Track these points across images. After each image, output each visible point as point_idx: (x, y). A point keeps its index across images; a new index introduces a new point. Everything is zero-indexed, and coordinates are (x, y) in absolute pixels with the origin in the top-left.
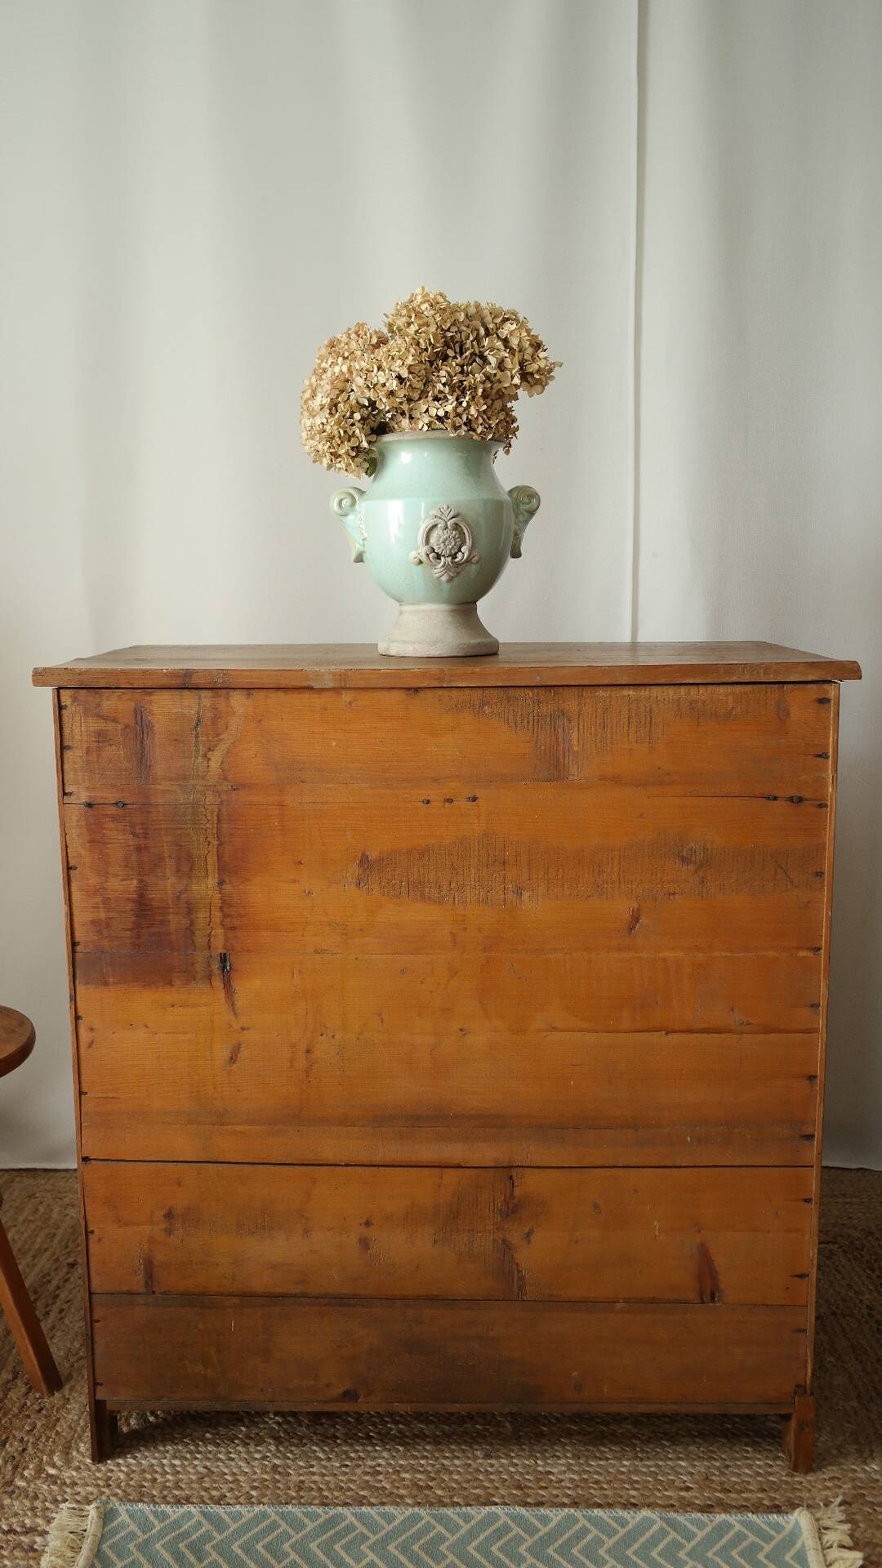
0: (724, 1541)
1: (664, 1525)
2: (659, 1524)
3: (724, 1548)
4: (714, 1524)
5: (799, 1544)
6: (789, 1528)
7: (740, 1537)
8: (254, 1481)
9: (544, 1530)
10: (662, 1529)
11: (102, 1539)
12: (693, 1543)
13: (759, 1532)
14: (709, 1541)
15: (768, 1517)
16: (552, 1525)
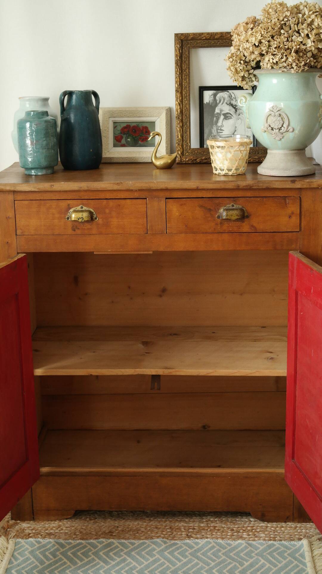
0: (271, 550)
1: (247, 545)
2: (245, 544)
3: (271, 552)
4: (268, 544)
5: (302, 550)
6: (298, 545)
7: (278, 549)
9: (196, 547)
10: (246, 546)
11: (15, 550)
12: (258, 551)
13: (286, 547)
14: (265, 550)
15: (291, 543)
16: (200, 545)
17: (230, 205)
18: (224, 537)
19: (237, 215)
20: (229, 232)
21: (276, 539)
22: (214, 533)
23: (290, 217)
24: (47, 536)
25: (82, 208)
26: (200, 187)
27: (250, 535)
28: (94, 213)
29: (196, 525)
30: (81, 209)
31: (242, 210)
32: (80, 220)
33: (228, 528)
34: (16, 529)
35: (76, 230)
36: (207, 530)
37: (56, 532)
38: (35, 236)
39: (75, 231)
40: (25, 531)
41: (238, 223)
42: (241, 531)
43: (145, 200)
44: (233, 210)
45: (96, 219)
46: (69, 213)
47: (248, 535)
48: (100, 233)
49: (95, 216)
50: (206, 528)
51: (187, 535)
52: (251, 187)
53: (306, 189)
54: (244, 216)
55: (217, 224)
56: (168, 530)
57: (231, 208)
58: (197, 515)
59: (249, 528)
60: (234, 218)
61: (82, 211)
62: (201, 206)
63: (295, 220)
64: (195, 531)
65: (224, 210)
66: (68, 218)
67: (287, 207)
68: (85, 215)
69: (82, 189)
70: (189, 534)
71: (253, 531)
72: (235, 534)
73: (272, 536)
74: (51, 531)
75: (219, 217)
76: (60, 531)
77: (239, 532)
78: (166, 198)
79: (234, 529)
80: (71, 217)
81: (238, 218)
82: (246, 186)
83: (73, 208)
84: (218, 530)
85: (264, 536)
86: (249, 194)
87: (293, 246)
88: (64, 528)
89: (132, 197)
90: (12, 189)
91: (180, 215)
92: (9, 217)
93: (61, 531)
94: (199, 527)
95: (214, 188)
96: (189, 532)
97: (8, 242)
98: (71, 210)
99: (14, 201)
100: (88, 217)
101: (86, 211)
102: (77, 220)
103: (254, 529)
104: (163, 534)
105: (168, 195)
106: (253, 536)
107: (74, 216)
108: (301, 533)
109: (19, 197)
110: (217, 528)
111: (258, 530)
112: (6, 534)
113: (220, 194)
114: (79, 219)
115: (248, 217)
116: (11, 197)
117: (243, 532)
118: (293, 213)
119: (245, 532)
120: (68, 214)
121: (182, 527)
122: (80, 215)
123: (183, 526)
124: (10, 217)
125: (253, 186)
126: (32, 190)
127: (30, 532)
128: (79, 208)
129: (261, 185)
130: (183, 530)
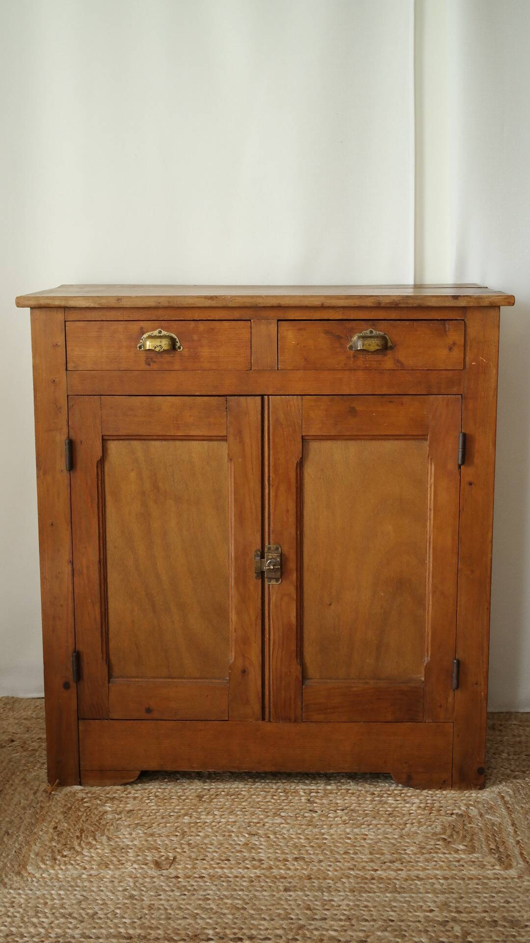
8: (118, 904)
17: (368, 331)
18: (361, 802)
19: (378, 345)
20: (366, 369)
21: (435, 805)
22: (346, 798)
23: (450, 349)
24: (109, 801)
25: (160, 332)
26: (326, 305)
27: (397, 800)
28: (177, 340)
29: (319, 788)
30: (159, 335)
31: (384, 338)
32: (157, 349)
33: (367, 792)
34: (63, 792)
35: (152, 364)
36: (336, 793)
37: (121, 796)
38: (94, 372)
39: (149, 365)
40: (76, 794)
41: (379, 357)
42: (385, 795)
43: (249, 322)
44: (371, 337)
45: (179, 348)
46: (142, 339)
47: (395, 800)
48: (185, 370)
49: (178, 344)
50: (334, 791)
51: (309, 800)
52: (397, 304)
53: (473, 307)
54: (386, 347)
55: (349, 358)
56: (281, 794)
57: (369, 334)
58: (321, 775)
59: (396, 792)
60: (373, 348)
61: (160, 337)
62: (327, 332)
63: (457, 354)
64: (319, 795)
65: (359, 337)
66: (140, 347)
67: (446, 334)
68: (165, 344)
69: (160, 305)
70: (312, 799)
71: (402, 795)
72: (377, 799)
73: (429, 801)
74: (115, 795)
75: (351, 347)
76: (127, 795)
77: (382, 796)
78: (278, 320)
79: (375, 793)
80: (144, 345)
81: (379, 348)
82: (390, 303)
83: (148, 333)
84: (353, 794)
85: (419, 801)
86: (394, 315)
87: (454, 389)
88: (133, 792)
89: (231, 318)
90: (63, 303)
91: (297, 344)
92: (57, 344)
93: (129, 795)
94: (325, 790)
95: (346, 305)
96: (311, 797)
97: (54, 381)
98: (145, 336)
99: (65, 321)
100: (169, 345)
101: (165, 337)
102: (153, 348)
103: (403, 793)
104: (274, 799)
105: (281, 315)
106: (402, 802)
107: (149, 345)
108: (470, 798)
109: (72, 316)
110: (350, 791)
111: (409, 794)
112: (50, 798)
113: (353, 315)
114: (155, 347)
115: (392, 348)
116: (60, 316)
117: (388, 797)
118: (454, 344)
119: (391, 797)
120: (141, 341)
121: (301, 791)
122: (157, 342)
123: (302, 789)
124: (59, 344)
125: (400, 303)
126: (90, 306)
127: (84, 796)
128: (156, 333)
129: (412, 302)
130: (302, 793)
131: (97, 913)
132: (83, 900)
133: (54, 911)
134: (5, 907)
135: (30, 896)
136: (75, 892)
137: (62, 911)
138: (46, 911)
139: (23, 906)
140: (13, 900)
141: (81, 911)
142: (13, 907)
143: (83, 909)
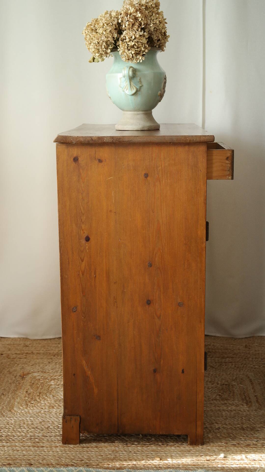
131: (50, 427)
132: (43, 422)
133: (28, 426)
134: (5, 425)
135: (17, 420)
136: (39, 419)
137: (32, 426)
138: (25, 426)
139: (13, 424)
140: (8, 422)
141: (42, 426)
142: (8, 425)
143: (43, 425)
